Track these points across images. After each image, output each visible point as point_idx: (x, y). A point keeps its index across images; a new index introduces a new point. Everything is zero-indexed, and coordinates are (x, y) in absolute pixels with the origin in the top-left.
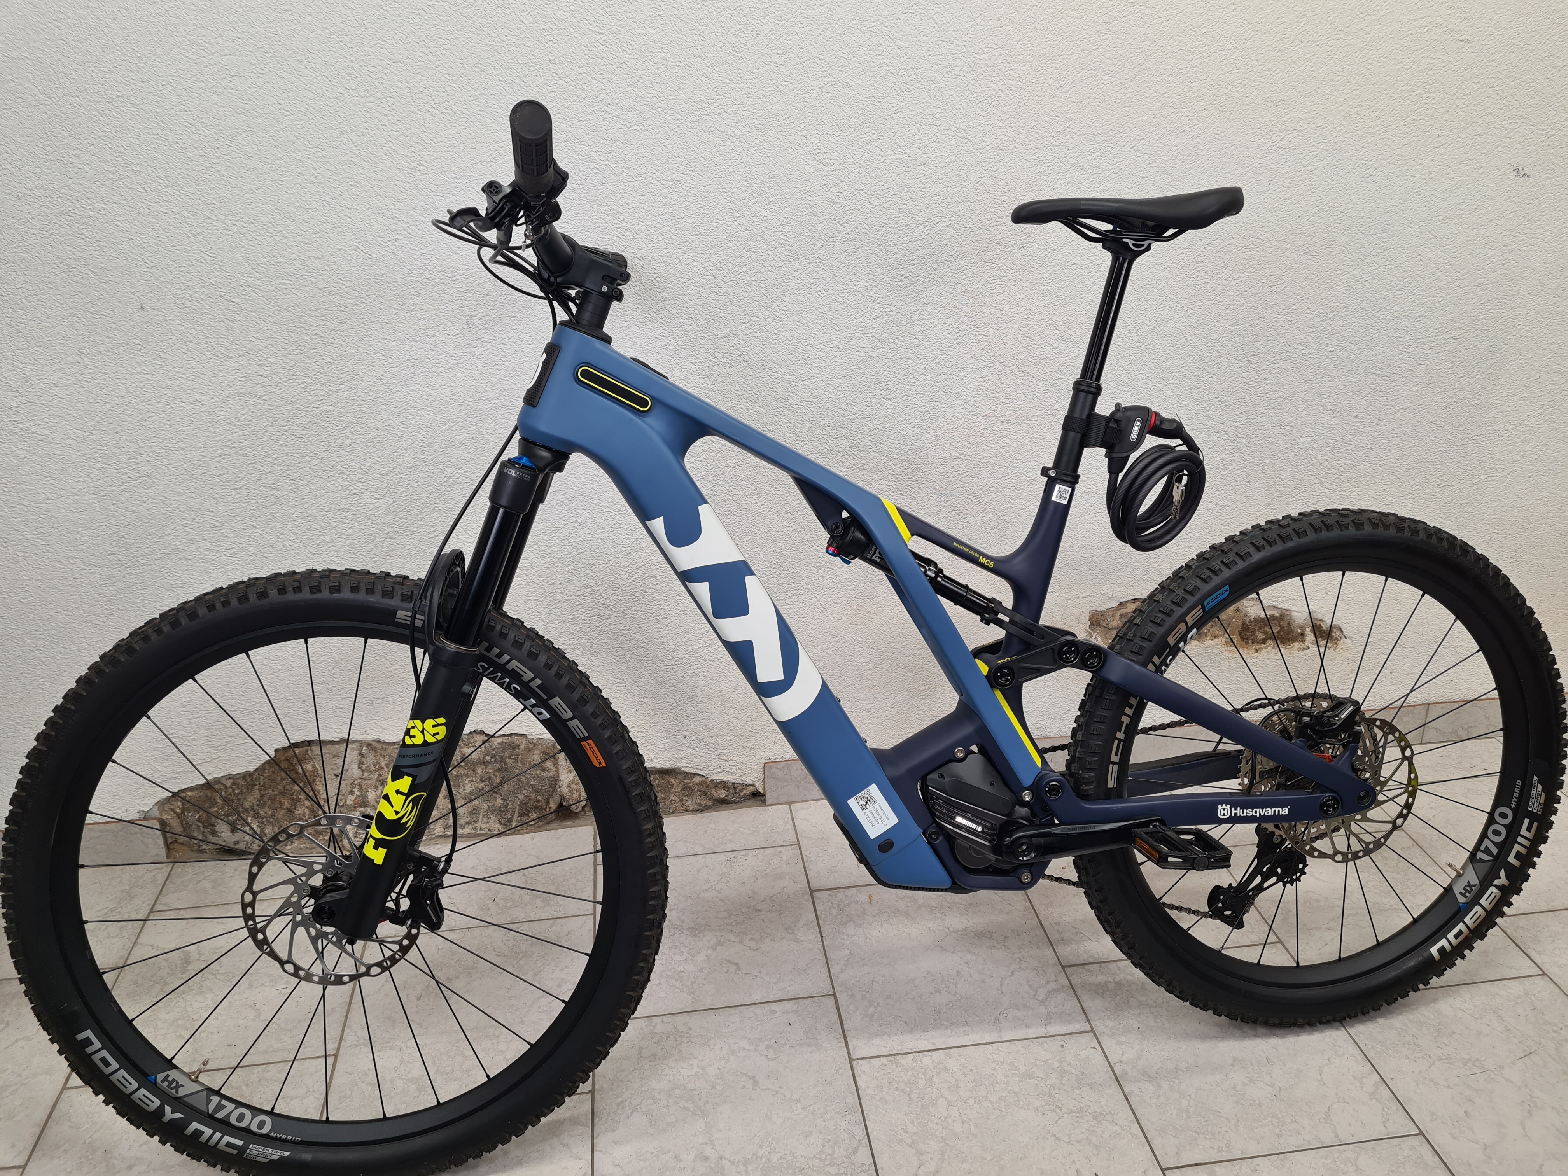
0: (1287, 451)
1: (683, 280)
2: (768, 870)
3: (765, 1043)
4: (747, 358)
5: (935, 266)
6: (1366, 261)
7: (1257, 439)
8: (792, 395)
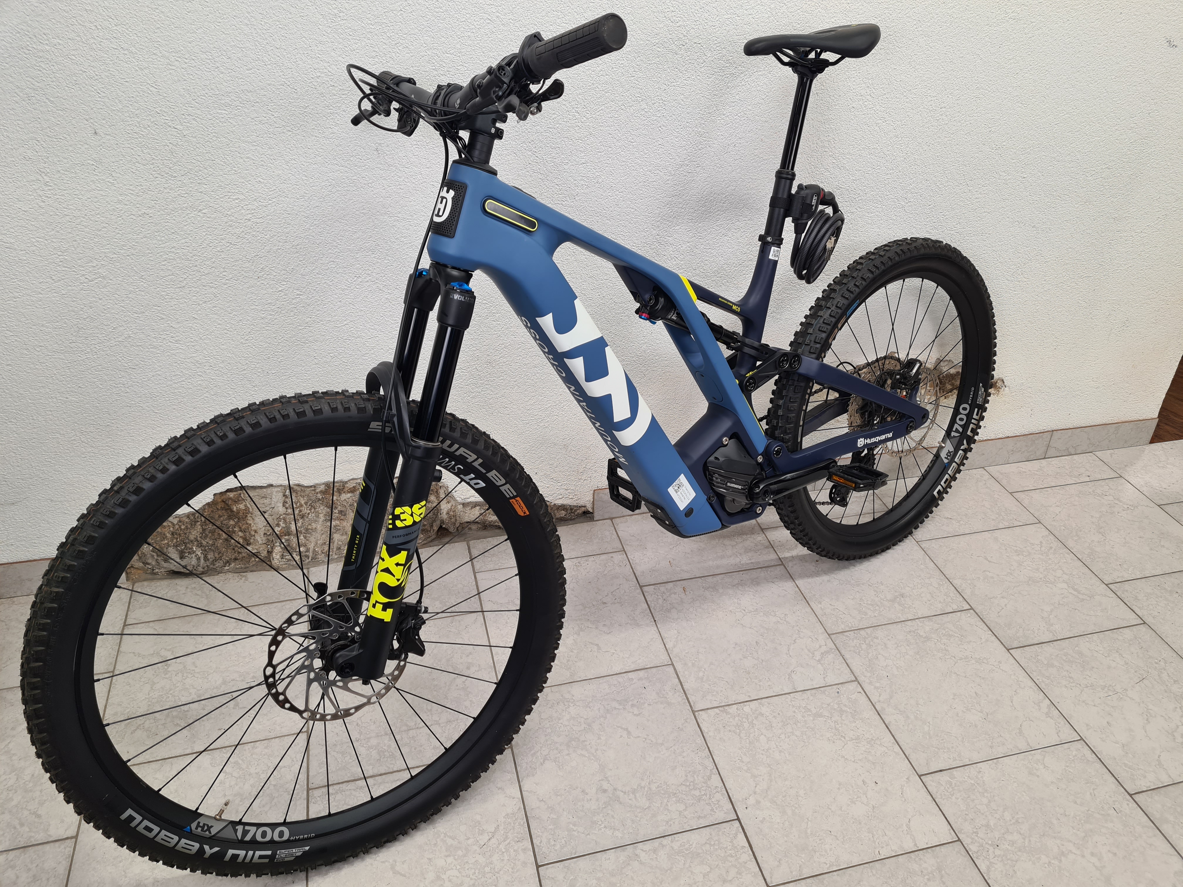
0: (984, 252)
1: (554, 116)
2: (606, 572)
3: (630, 703)
4: (600, 180)
5: (750, 108)
6: (1058, 109)
7: (965, 243)
8: (632, 210)
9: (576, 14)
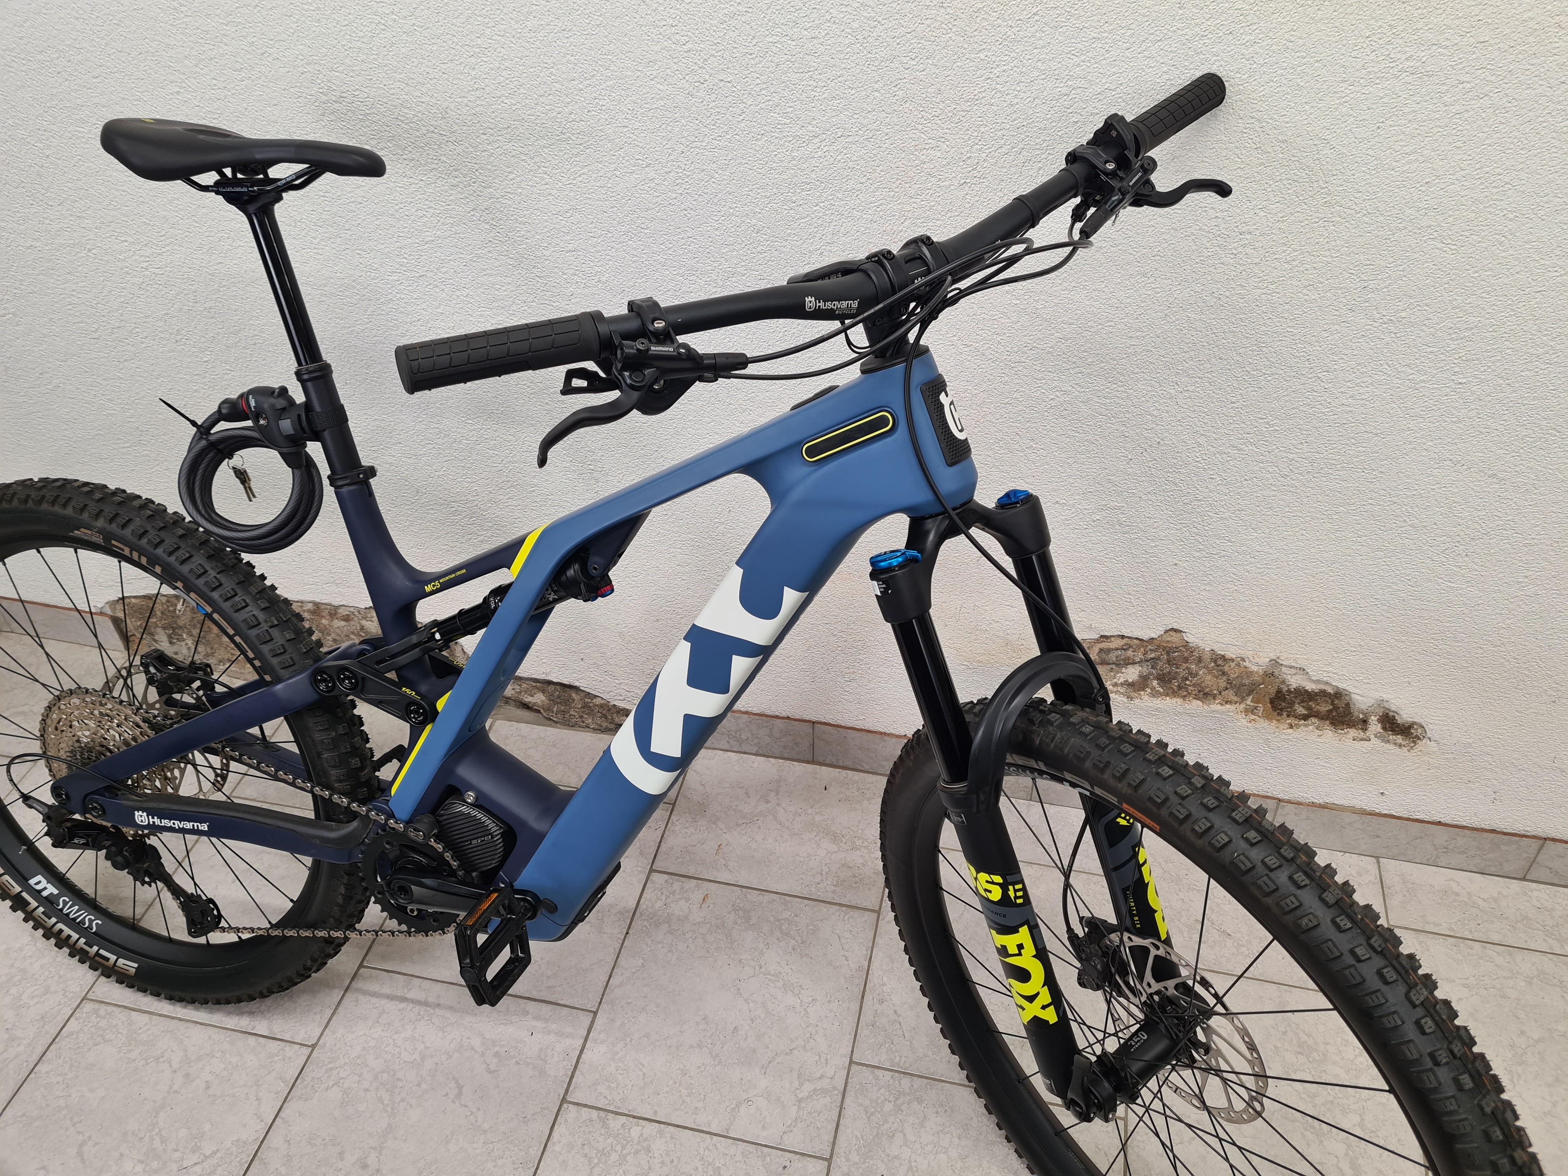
0: (1370, 501)
1: (511, 176)
3: (496, 1049)
9: (513, 22)
